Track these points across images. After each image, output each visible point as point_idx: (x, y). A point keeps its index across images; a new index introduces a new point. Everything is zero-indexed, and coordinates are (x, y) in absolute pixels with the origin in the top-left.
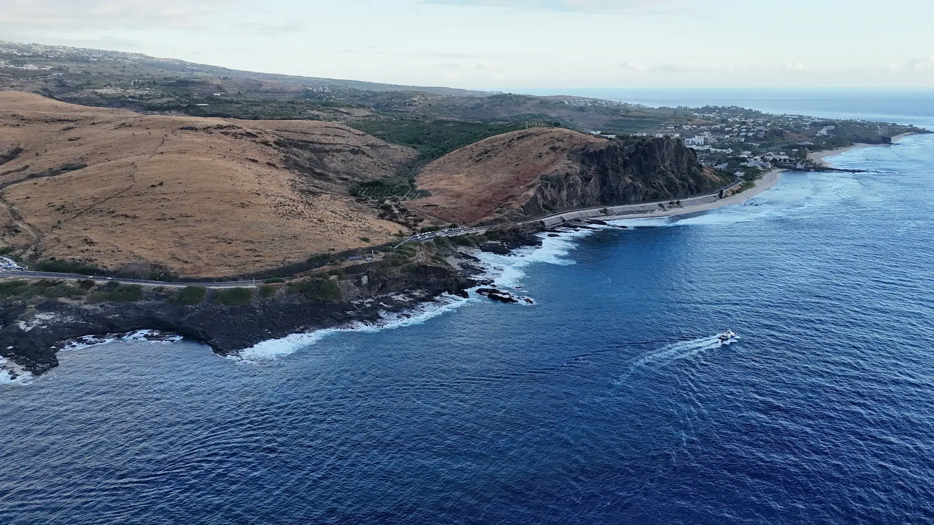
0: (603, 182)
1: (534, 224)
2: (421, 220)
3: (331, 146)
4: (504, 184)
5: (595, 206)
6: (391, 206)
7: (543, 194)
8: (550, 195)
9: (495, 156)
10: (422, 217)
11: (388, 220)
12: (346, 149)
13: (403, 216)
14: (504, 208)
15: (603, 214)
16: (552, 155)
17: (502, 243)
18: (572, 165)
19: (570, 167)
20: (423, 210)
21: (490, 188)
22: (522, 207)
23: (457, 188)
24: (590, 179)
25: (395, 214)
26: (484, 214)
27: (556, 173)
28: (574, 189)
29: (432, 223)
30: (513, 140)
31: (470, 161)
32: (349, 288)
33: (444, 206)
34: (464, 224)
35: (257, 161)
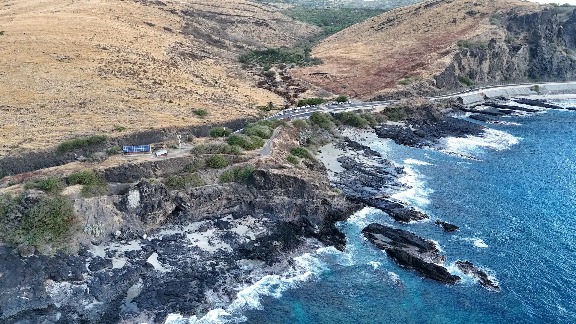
0: (534, 53)
1: (450, 101)
2: (303, 91)
3: (236, 18)
4: (410, 50)
5: (523, 82)
6: (274, 73)
7: (460, 64)
8: (469, 65)
9: (399, 24)
10: (306, 87)
11: (266, 88)
12: (251, 21)
13: (285, 85)
14: (411, 79)
15: (535, 92)
16: (469, 21)
17: (408, 125)
18: (496, 30)
19: (494, 33)
20: (308, 79)
21: (392, 56)
22: (435, 77)
23: (353, 56)
24: (519, 48)
25: (276, 83)
26: (384, 85)
27: (477, 39)
28: (500, 58)
29: (315, 95)
30: (420, 8)
31: (371, 30)
32: (100, 214)
33: (334, 74)
34: (356, 96)
35: (153, 25)
